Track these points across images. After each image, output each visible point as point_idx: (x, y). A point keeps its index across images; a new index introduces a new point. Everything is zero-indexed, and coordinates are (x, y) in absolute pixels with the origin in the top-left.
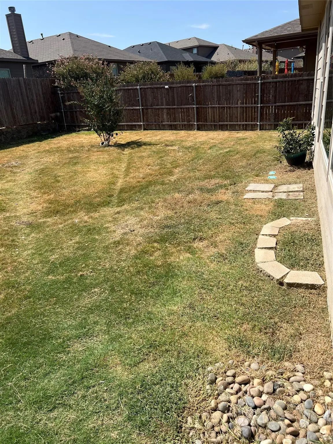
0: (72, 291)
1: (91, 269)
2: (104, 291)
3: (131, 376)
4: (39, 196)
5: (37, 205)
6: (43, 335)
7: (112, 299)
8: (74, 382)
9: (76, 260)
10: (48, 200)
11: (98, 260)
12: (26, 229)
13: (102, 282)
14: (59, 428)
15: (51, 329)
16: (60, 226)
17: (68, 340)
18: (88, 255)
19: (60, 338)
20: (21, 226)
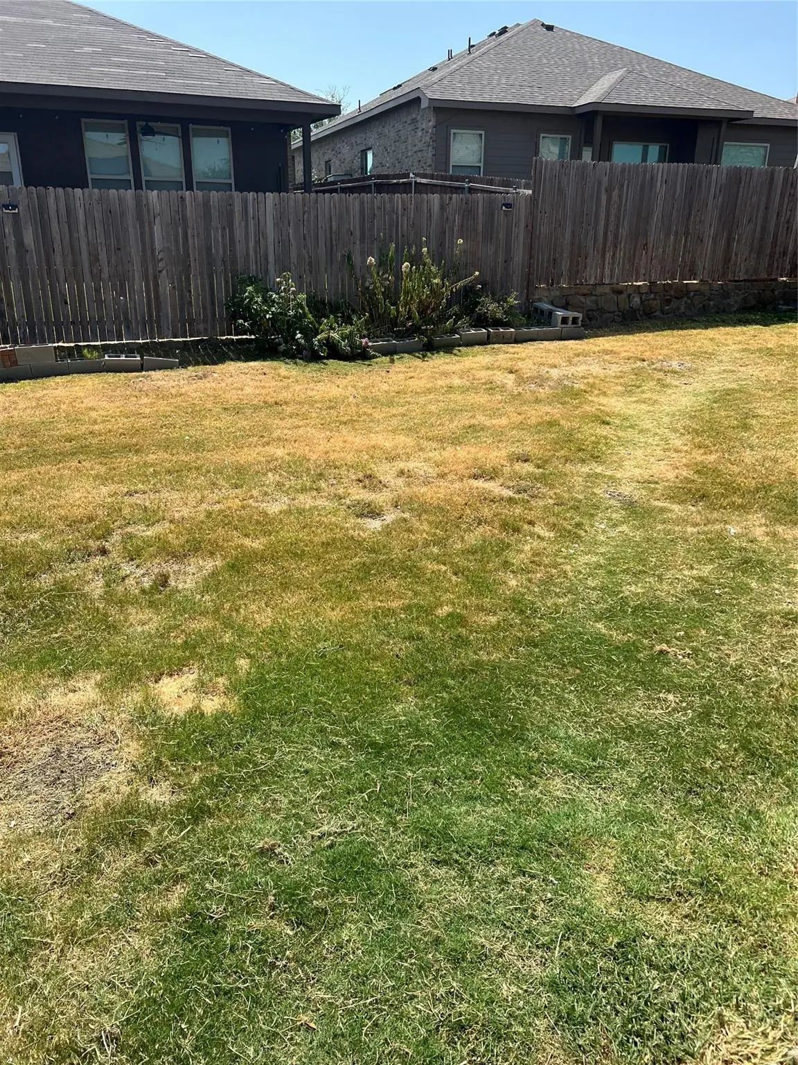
0: (619, 674)
1: (692, 648)
2: (685, 709)
3: (614, 911)
4: (685, 448)
5: (668, 468)
6: (512, 726)
7: (691, 734)
8: (504, 844)
9: (674, 615)
10: (696, 464)
11: (721, 637)
12: (617, 511)
13: (693, 688)
14: (430, 901)
15: (532, 724)
16: (690, 529)
17: (548, 762)
18: (707, 617)
19: (536, 749)
20: (612, 502)
